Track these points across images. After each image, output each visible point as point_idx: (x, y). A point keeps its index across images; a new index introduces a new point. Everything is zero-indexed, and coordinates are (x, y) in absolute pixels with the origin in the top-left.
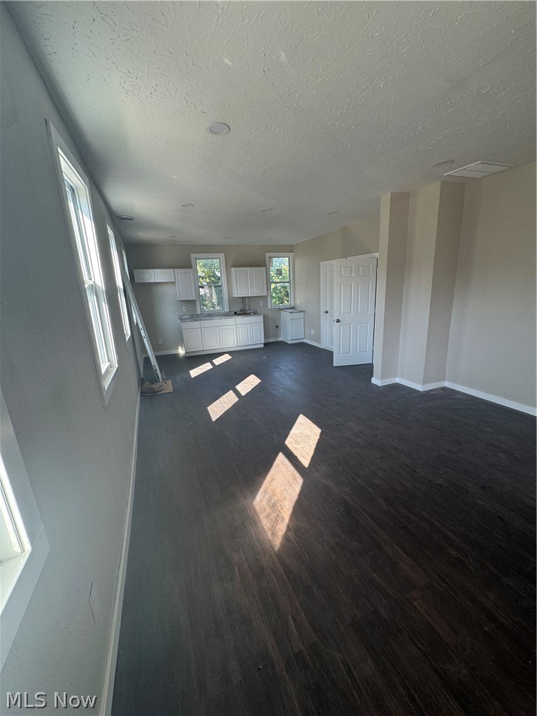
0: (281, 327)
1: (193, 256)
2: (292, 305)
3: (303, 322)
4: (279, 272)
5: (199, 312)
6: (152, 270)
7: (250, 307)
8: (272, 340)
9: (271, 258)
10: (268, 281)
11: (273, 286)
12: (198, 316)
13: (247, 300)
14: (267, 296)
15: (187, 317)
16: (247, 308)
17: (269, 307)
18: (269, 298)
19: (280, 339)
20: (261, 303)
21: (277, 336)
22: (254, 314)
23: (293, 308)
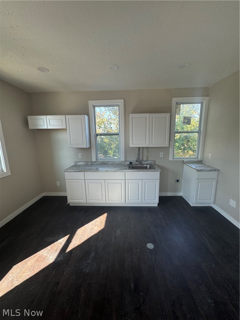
0: (182, 182)
1: (91, 103)
2: (200, 158)
3: (214, 183)
4: (187, 121)
5: (94, 159)
6: (44, 117)
7: (147, 157)
8: (169, 194)
9: (178, 104)
10: (172, 131)
11: (177, 136)
12: (93, 164)
13: (145, 150)
14: (168, 148)
15: (82, 163)
16: (145, 159)
17: (171, 159)
18: (171, 150)
19: (180, 194)
20: (161, 155)
21: (176, 190)
22: (150, 168)
23: (200, 162)
